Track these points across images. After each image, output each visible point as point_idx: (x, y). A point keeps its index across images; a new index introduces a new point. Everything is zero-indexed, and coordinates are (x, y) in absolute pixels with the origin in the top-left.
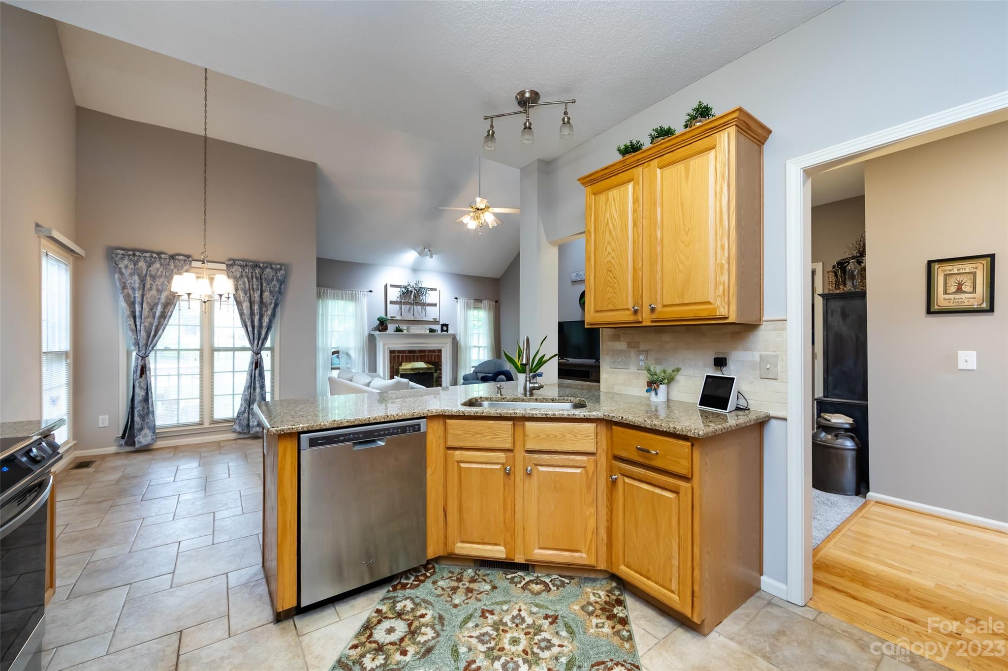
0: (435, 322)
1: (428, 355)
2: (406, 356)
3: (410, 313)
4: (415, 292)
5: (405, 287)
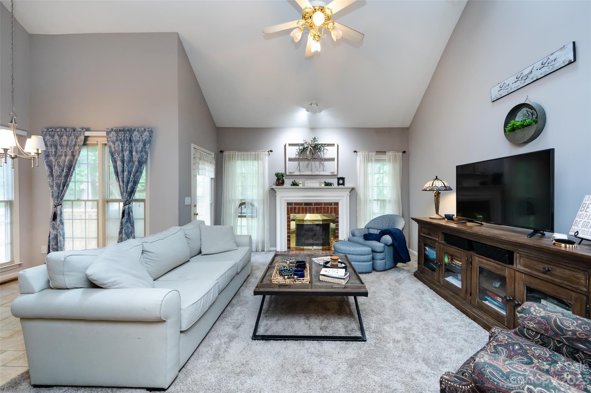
0: (333, 176)
1: (324, 207)
2: (303, 208)
3: (308, 169)
4: (311, 148)
5: (302, 145)
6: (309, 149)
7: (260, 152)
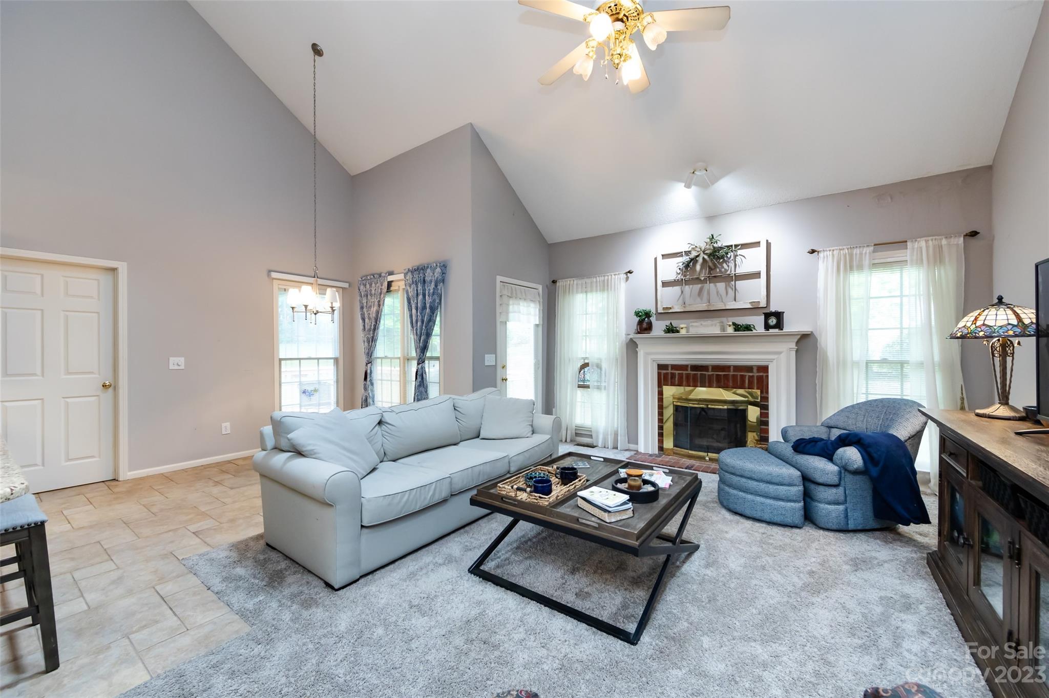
3: (702, 299)
4: (706, 257)
5: (687, 253)
6: (701, 260)
7: (611, 275)
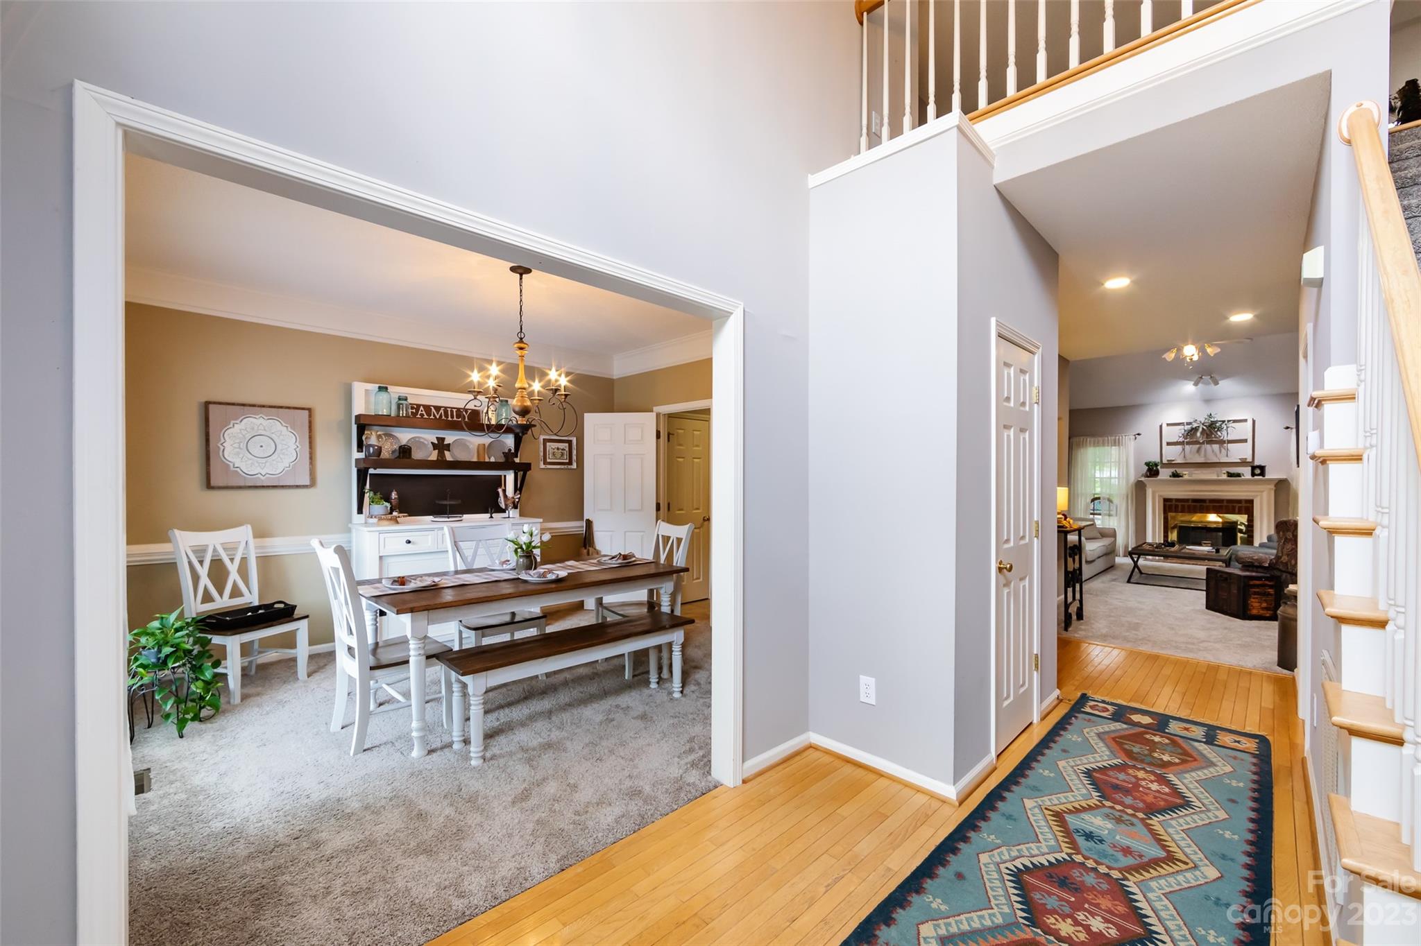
2: (1189, 506)
3: (1200, 455)
4: (1205, 427)
5: (1189, 424)
6: (1201, 429)
7: (1122, 436)
